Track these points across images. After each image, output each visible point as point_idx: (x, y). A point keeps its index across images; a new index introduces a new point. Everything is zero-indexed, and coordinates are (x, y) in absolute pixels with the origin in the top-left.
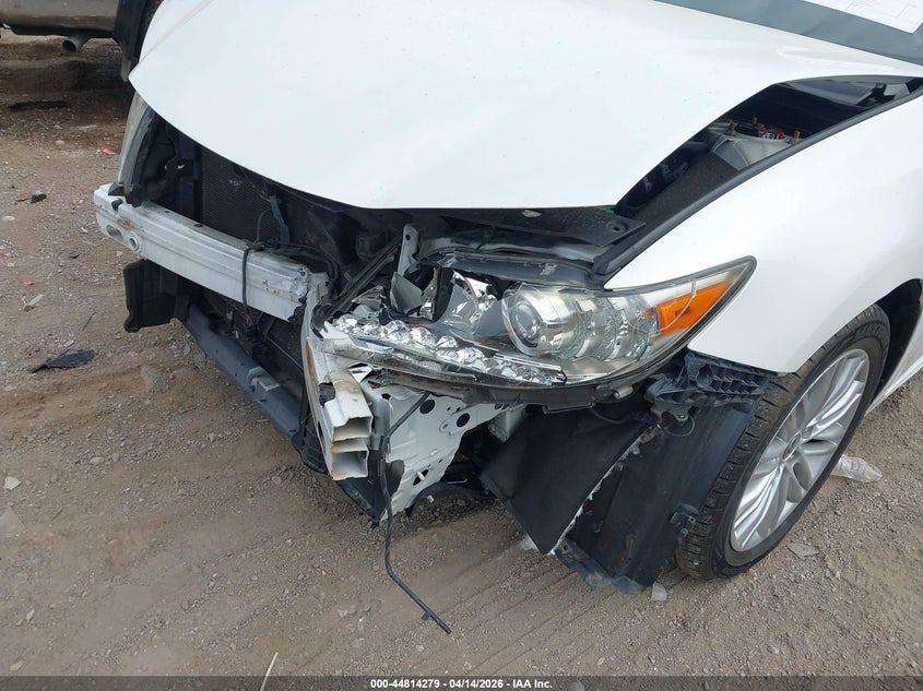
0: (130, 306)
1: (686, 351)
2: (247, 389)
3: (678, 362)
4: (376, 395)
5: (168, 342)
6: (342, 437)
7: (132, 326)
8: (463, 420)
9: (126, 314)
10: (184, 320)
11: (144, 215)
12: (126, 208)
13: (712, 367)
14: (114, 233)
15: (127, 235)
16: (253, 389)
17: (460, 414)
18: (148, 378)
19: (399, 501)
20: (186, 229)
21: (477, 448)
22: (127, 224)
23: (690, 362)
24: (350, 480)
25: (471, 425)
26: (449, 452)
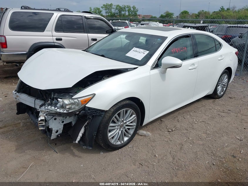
0: (17, 110)
1: (85, 106)
2: (35, 122)
3: (85, 108)
4: (46, 117)
5: (27, 119)
6: (40, 122)
7: (18, 114)
8: (63, 122)
9: (16, 111)
10: (28, 113)
11: (20, 94)
12: (17, 93)
13: (90, 109)
14: (16, 98)
15: (17, 98)
16: (36, 122)
17: (62, 121)
18: (21, 124)
19: (54, 136)
20: (26, 96)
21: (67, 127)
22: (17, 96)
23: (86, 108)
24: (42, 129)
25: (65, 123)
26: (61, 127)
